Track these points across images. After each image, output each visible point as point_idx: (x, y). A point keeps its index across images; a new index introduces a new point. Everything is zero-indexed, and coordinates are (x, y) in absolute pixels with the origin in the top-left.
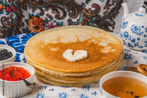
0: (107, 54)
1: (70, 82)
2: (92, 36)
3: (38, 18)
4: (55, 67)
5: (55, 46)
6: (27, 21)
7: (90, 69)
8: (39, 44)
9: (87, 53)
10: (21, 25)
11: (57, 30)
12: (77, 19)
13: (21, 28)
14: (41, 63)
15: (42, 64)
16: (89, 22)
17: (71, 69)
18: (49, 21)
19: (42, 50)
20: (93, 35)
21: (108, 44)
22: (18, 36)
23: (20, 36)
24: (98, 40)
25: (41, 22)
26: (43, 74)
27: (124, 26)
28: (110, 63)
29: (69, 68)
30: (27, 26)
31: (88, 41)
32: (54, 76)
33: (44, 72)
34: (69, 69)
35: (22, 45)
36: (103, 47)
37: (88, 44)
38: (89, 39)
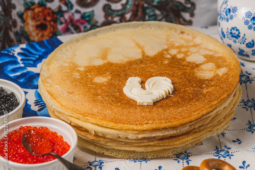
0: (211, 80)
1: (149, 149)
2: (168, 41)
3: (43, 8)
4: (116, 121)
5: (100, 70)
6: (21, 16)
7: (188, 120)
8: (68, 71)
9: (171, 81)
10: (10, 26)
11: (95, 34)
12: (122, 5)
13: (11, 31)
14: (83, 115)
15: (88, 116)
16: (146, 8)
17: (150, 122)
18: (66, 12)
19: (78, 84)
20: (171, 40)
21: (205, 56)
22: (12, 51)
23: (15, 50)
24: (183, 50)
25: (49, 14)
26: (91, 137)
27: (229, 17)
28: (224, 100)
29: (146, 121)
30: (22, 25)
31: (164, 54)
32: (116, 140)
33: (93, 133)
34: (146, 123)
35: (25, 71)
36: (197, 66)
37: (166, 62)
38: (164, 50)
